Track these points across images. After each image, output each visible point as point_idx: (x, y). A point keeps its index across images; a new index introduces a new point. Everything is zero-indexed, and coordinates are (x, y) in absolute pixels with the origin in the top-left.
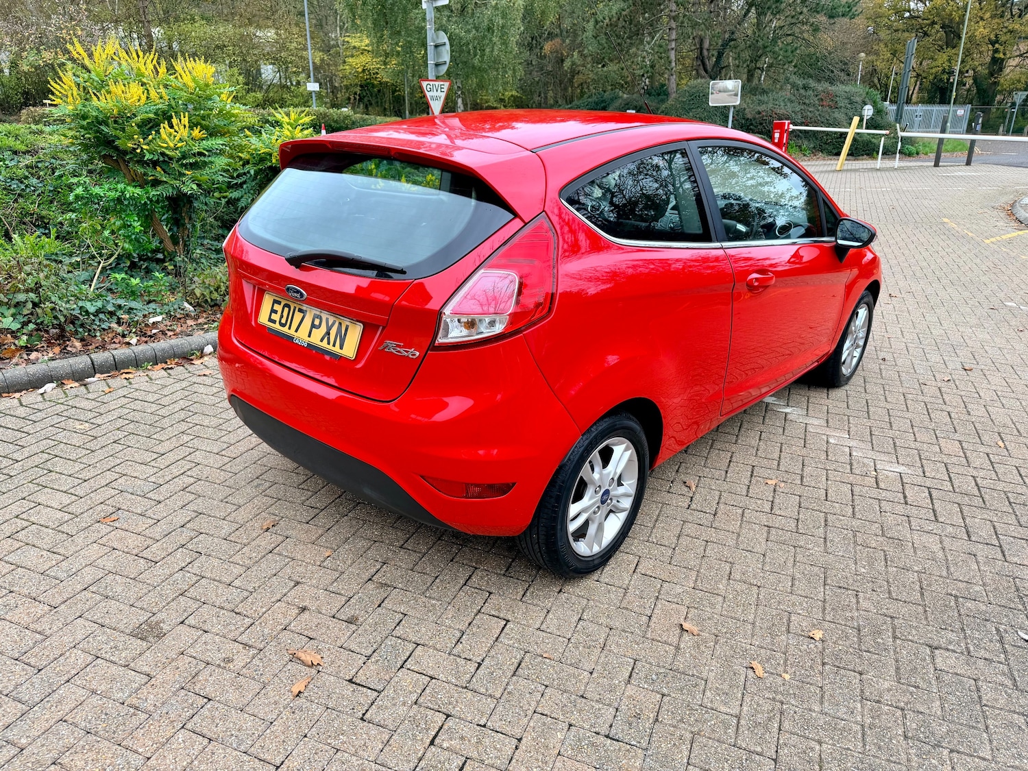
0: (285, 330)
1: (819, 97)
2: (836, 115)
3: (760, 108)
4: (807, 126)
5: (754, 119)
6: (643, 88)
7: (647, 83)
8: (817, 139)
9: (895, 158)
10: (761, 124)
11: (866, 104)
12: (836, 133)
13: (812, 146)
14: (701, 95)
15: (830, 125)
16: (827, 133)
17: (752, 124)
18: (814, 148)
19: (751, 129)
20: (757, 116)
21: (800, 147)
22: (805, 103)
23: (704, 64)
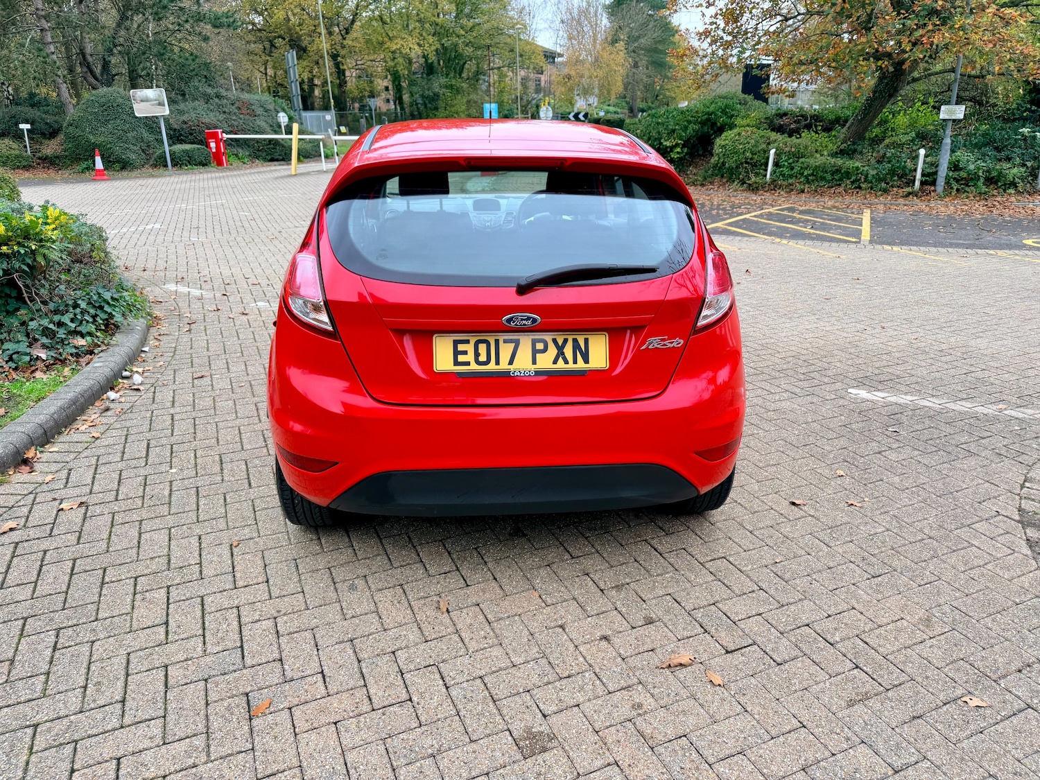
0: (492, 366)
1: (236, 105)
2: (258, 122)
3: (185, 118)
4: (236, 134)
5: (183, 129)
6: (8, 98)
7: (11, 92)
8: (249, 146)
9: (321, 161)
10: (191, 134)
11: (278, 112)
12: (265, 140)
13: (247, 154)
14: (115, 105)
15: (257, 133)
16: (258, 141)
17: (181, 135)
18: (249, 155)
19: (181, 140)
20: (185, 126)
21: (237, 155)
22: (224, 112)
23: (91, 72)
